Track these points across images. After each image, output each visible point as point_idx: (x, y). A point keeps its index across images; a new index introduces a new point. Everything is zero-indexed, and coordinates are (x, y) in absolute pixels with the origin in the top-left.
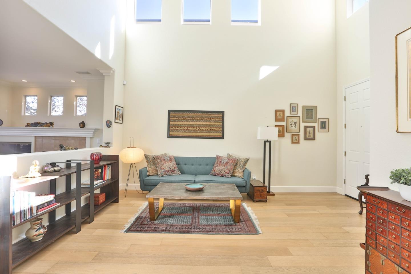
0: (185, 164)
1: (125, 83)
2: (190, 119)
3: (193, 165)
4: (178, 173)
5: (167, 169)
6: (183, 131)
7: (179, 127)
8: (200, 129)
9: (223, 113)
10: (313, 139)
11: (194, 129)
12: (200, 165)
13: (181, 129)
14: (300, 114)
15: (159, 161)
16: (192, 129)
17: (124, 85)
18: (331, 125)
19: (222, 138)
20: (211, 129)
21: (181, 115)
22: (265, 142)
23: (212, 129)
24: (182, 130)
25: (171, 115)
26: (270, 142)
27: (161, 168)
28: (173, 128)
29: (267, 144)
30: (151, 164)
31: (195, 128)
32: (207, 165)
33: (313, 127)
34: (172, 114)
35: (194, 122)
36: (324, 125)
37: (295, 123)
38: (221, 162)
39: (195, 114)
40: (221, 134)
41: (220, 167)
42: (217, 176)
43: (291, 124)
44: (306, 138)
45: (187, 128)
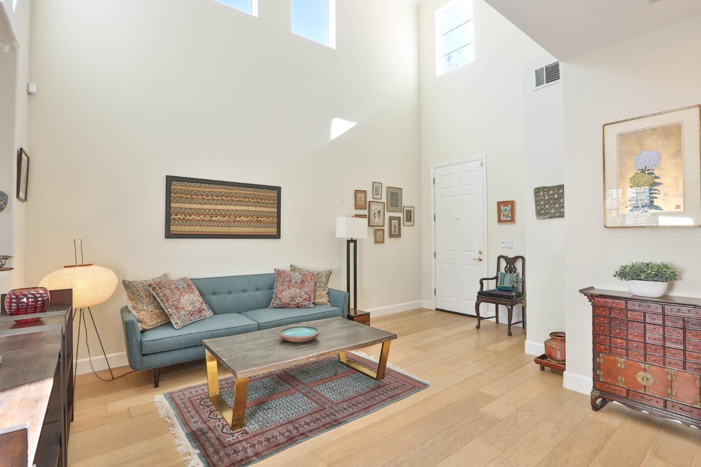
0: (214, 294)
1: (33, 89)
2: (217, 198)
3: (230, 293)
4: (208, 313)
5: (190, 309)
6: (200, 223)
7: (193, 214)
8: (238, 219)
9: (278, 189)
10: (399, 235)
11: (225, 219)
12: (244, 291)
13: (198, 218)
14: (384, 200)
15: (168, 292)
16: (221, 219)
17: (29, 93)
18: (416, 216)
19: (277, 236)
20: (257, 220)
21: (197, 189)
22: (349, 242)
23: (260, 219)
24: (199, 221)
25: (172, 187)
26: (355, 242)
27: (177, 308)
28: (179, 216)
29: (352, 245)
30: (143, 303)
31: (227, 217)
32: (258, 290)
33: (399, 219)
34: (175, 186)
35: (225, 204)
36: (409, 216)
37: (379, 212)
38: (290, 281)
39: (226, 189)
40: (275, 230)
41: (290, 291)
42: (286, 307)
43: (375, 214)
44: (391, 236)
45: (211, 217)
